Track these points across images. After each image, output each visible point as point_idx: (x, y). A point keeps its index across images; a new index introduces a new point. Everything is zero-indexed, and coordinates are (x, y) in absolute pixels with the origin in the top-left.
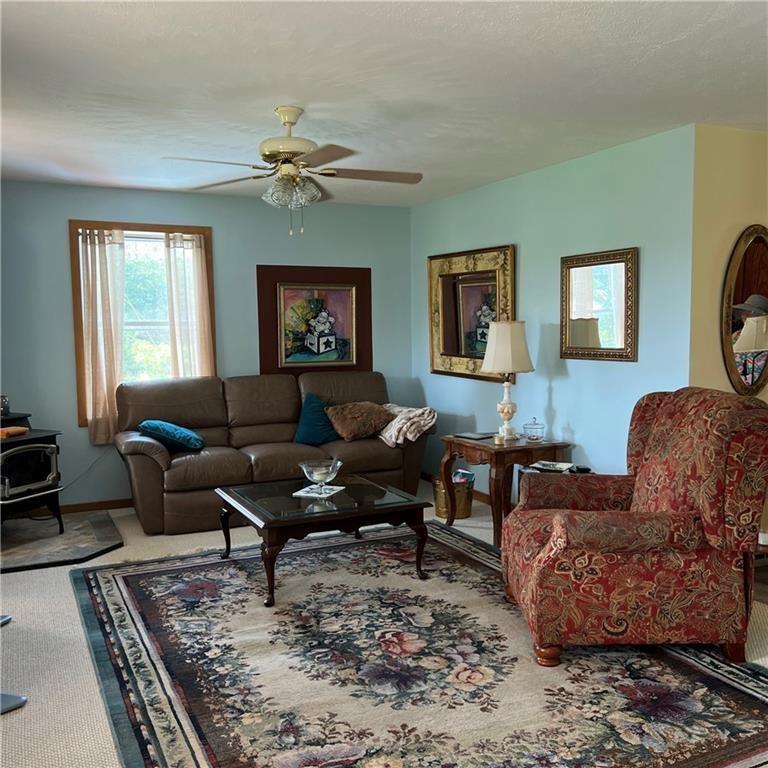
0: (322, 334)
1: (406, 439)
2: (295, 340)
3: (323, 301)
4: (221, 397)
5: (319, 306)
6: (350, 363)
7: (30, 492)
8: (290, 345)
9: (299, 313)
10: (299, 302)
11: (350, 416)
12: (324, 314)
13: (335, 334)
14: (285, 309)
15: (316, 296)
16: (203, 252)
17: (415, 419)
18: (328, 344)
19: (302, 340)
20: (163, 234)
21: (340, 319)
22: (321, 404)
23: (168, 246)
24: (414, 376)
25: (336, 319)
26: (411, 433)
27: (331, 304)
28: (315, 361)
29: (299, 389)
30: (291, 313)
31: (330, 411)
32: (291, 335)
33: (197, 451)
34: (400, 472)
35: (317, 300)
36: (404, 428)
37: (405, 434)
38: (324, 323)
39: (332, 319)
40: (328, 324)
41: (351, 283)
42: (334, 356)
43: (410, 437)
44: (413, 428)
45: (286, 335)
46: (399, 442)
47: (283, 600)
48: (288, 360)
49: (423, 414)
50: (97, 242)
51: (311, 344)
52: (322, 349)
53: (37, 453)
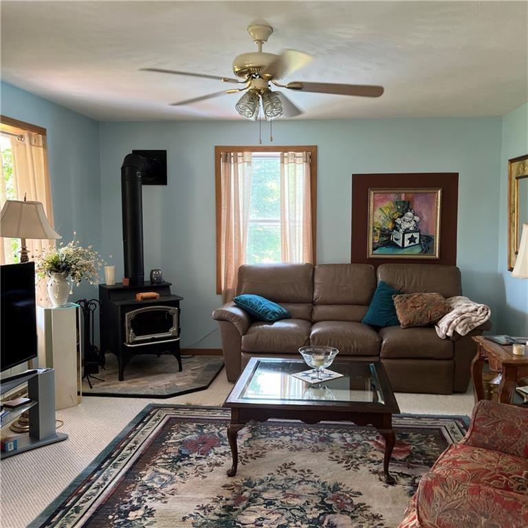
0: (406, 231)
1: (455, 332)
2: (382, 235)
3: (409, 202)
4: (310, 280)
5: (406, 207)
6: (433, 257)
7: (153, 340)
8: (377, 239)
9: (387, 212)
10: (388, 204)
11: (411, 305)
12: (410, 214)
13: (419, 231)
14: (374, 210)
15: (403, 198)
16: (308, 166)
17: (466, 315)
18: (412, 239)
19: (389, 235)
20: (279, 154)
21: (425, 218)
22: (391, 291)
23: (283, 162)
24: (499, 271)
25: (421, 218)
26: (460, 328)
27: (417, 205)
28: (399, 254)
29: (376, 278)
30: (379, 214)
31: (396, 299)
32: (378, 231)
33: (272, 322)
34: (451, 362)
35: (404, 202)
36: (454, 323)
37: (455, 327)
38: (410, 222)
39: (417, 218)
40: (413, 222)
41: (436, 187)
42: (418, 250)
43: (459, 331)
44: (463, 322)
45: (374, 231)
46: (448, 334)
47: (244, 473)
48: (376, 252)
49: (476, 310)
50: (232, 161)
51: (397, 240)
52: (407, 243)
53: (163, 313)
